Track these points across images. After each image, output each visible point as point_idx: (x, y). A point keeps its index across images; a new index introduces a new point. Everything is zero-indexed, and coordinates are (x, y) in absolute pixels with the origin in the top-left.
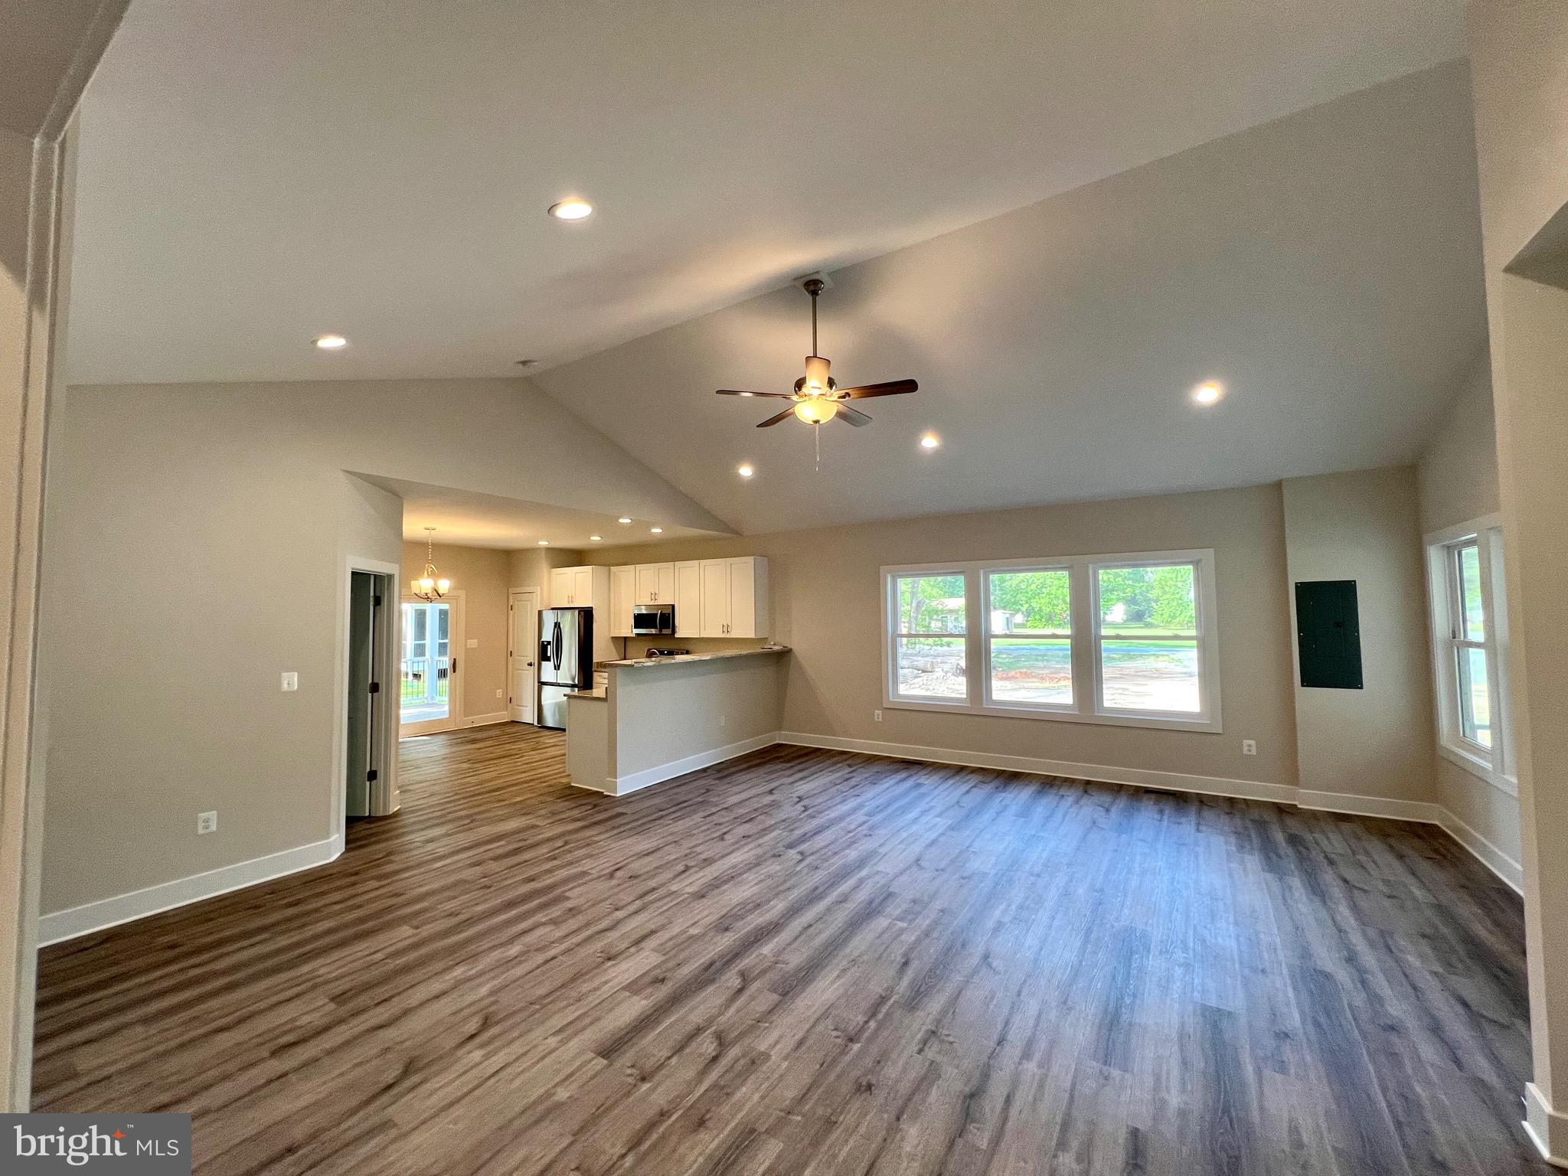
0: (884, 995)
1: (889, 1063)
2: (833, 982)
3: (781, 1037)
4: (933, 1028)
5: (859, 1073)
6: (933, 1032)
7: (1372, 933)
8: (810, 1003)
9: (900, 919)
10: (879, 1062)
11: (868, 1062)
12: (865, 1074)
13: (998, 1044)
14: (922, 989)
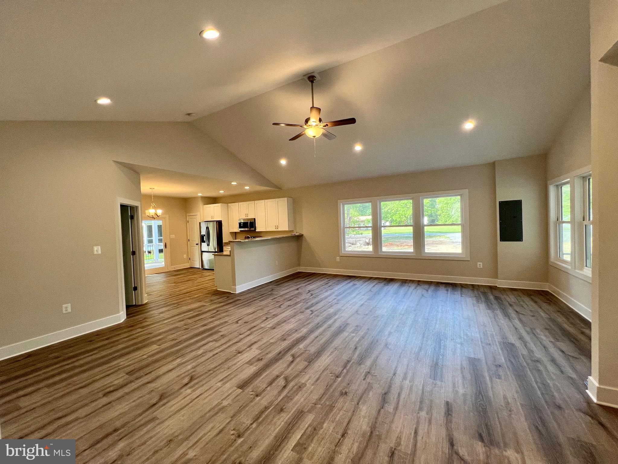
0: (348, 360)
1: (353, 384)
2: (328, 357)
3: (310, 377)
4: (369, 371)
5: (341, 389)
6: (369, 372)
7: (528, 329)
8: (320, 365)
9: (352, 332)
10: (349, 384)
11: (344, 384)
12: (344, 389)
13: (394, 375)
14: (363, 357)
